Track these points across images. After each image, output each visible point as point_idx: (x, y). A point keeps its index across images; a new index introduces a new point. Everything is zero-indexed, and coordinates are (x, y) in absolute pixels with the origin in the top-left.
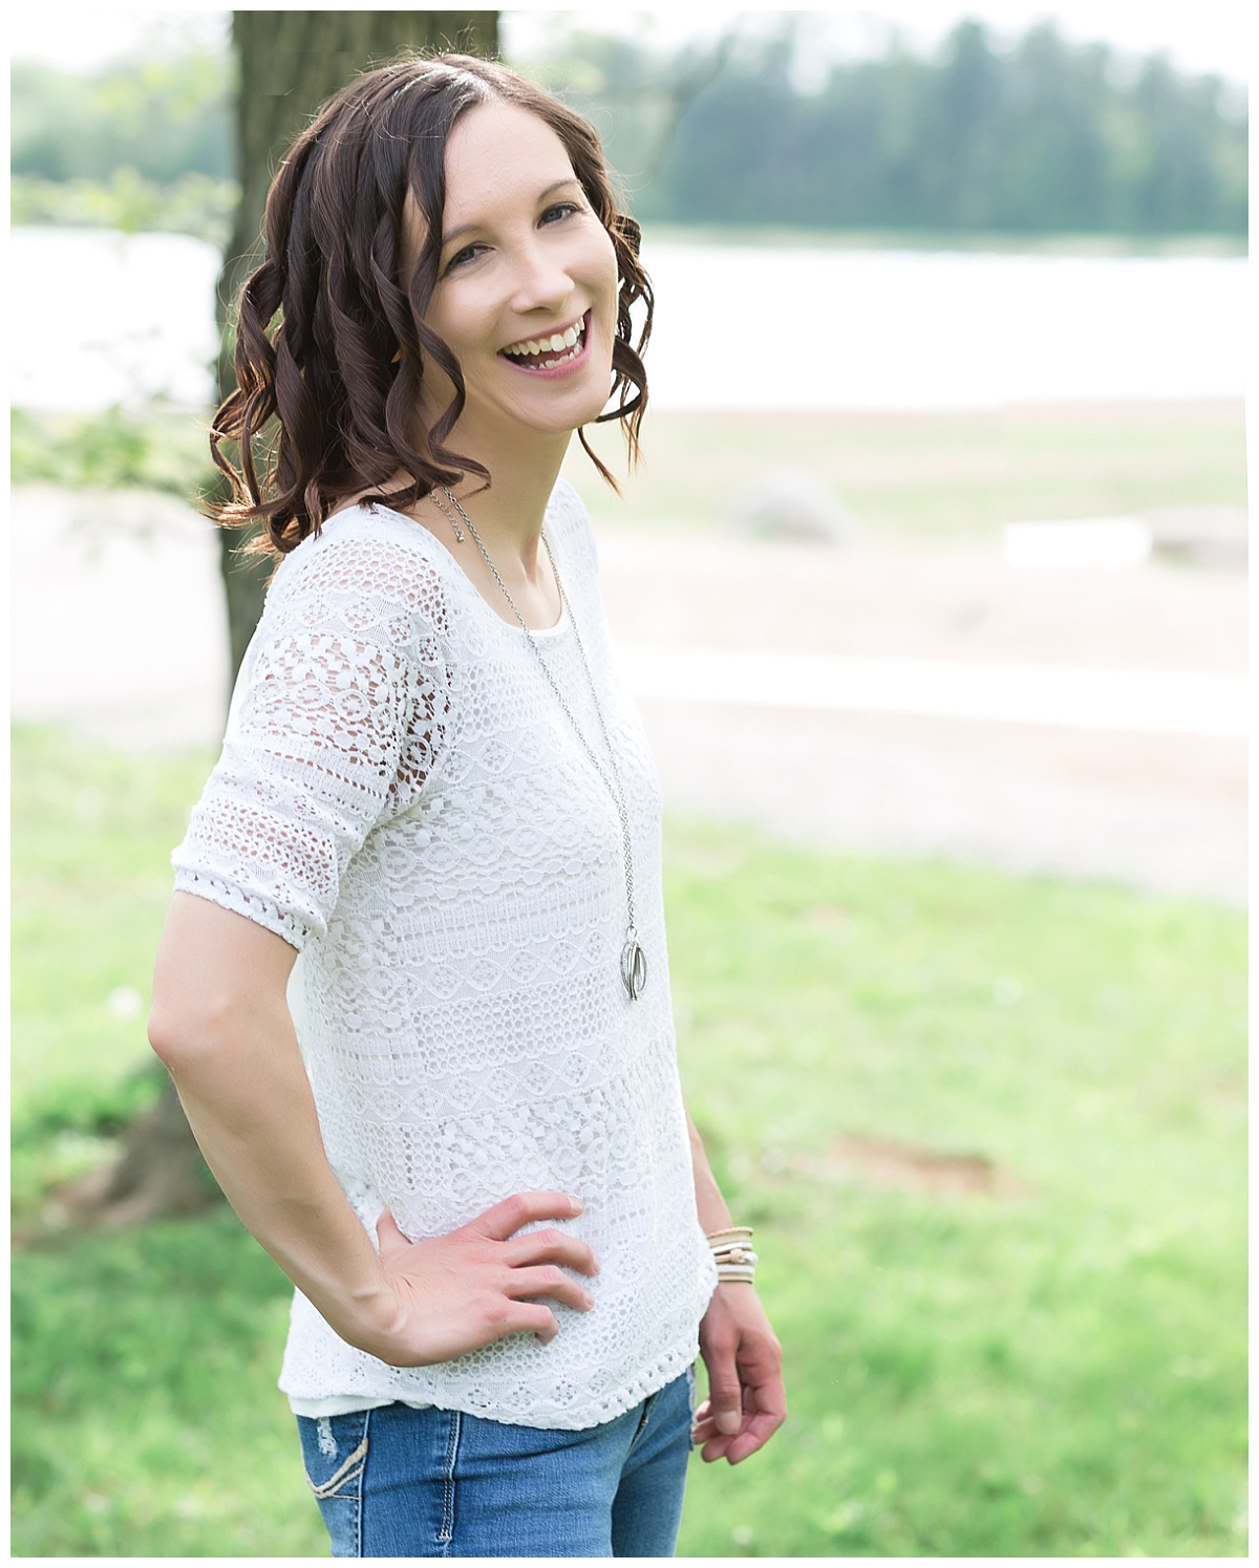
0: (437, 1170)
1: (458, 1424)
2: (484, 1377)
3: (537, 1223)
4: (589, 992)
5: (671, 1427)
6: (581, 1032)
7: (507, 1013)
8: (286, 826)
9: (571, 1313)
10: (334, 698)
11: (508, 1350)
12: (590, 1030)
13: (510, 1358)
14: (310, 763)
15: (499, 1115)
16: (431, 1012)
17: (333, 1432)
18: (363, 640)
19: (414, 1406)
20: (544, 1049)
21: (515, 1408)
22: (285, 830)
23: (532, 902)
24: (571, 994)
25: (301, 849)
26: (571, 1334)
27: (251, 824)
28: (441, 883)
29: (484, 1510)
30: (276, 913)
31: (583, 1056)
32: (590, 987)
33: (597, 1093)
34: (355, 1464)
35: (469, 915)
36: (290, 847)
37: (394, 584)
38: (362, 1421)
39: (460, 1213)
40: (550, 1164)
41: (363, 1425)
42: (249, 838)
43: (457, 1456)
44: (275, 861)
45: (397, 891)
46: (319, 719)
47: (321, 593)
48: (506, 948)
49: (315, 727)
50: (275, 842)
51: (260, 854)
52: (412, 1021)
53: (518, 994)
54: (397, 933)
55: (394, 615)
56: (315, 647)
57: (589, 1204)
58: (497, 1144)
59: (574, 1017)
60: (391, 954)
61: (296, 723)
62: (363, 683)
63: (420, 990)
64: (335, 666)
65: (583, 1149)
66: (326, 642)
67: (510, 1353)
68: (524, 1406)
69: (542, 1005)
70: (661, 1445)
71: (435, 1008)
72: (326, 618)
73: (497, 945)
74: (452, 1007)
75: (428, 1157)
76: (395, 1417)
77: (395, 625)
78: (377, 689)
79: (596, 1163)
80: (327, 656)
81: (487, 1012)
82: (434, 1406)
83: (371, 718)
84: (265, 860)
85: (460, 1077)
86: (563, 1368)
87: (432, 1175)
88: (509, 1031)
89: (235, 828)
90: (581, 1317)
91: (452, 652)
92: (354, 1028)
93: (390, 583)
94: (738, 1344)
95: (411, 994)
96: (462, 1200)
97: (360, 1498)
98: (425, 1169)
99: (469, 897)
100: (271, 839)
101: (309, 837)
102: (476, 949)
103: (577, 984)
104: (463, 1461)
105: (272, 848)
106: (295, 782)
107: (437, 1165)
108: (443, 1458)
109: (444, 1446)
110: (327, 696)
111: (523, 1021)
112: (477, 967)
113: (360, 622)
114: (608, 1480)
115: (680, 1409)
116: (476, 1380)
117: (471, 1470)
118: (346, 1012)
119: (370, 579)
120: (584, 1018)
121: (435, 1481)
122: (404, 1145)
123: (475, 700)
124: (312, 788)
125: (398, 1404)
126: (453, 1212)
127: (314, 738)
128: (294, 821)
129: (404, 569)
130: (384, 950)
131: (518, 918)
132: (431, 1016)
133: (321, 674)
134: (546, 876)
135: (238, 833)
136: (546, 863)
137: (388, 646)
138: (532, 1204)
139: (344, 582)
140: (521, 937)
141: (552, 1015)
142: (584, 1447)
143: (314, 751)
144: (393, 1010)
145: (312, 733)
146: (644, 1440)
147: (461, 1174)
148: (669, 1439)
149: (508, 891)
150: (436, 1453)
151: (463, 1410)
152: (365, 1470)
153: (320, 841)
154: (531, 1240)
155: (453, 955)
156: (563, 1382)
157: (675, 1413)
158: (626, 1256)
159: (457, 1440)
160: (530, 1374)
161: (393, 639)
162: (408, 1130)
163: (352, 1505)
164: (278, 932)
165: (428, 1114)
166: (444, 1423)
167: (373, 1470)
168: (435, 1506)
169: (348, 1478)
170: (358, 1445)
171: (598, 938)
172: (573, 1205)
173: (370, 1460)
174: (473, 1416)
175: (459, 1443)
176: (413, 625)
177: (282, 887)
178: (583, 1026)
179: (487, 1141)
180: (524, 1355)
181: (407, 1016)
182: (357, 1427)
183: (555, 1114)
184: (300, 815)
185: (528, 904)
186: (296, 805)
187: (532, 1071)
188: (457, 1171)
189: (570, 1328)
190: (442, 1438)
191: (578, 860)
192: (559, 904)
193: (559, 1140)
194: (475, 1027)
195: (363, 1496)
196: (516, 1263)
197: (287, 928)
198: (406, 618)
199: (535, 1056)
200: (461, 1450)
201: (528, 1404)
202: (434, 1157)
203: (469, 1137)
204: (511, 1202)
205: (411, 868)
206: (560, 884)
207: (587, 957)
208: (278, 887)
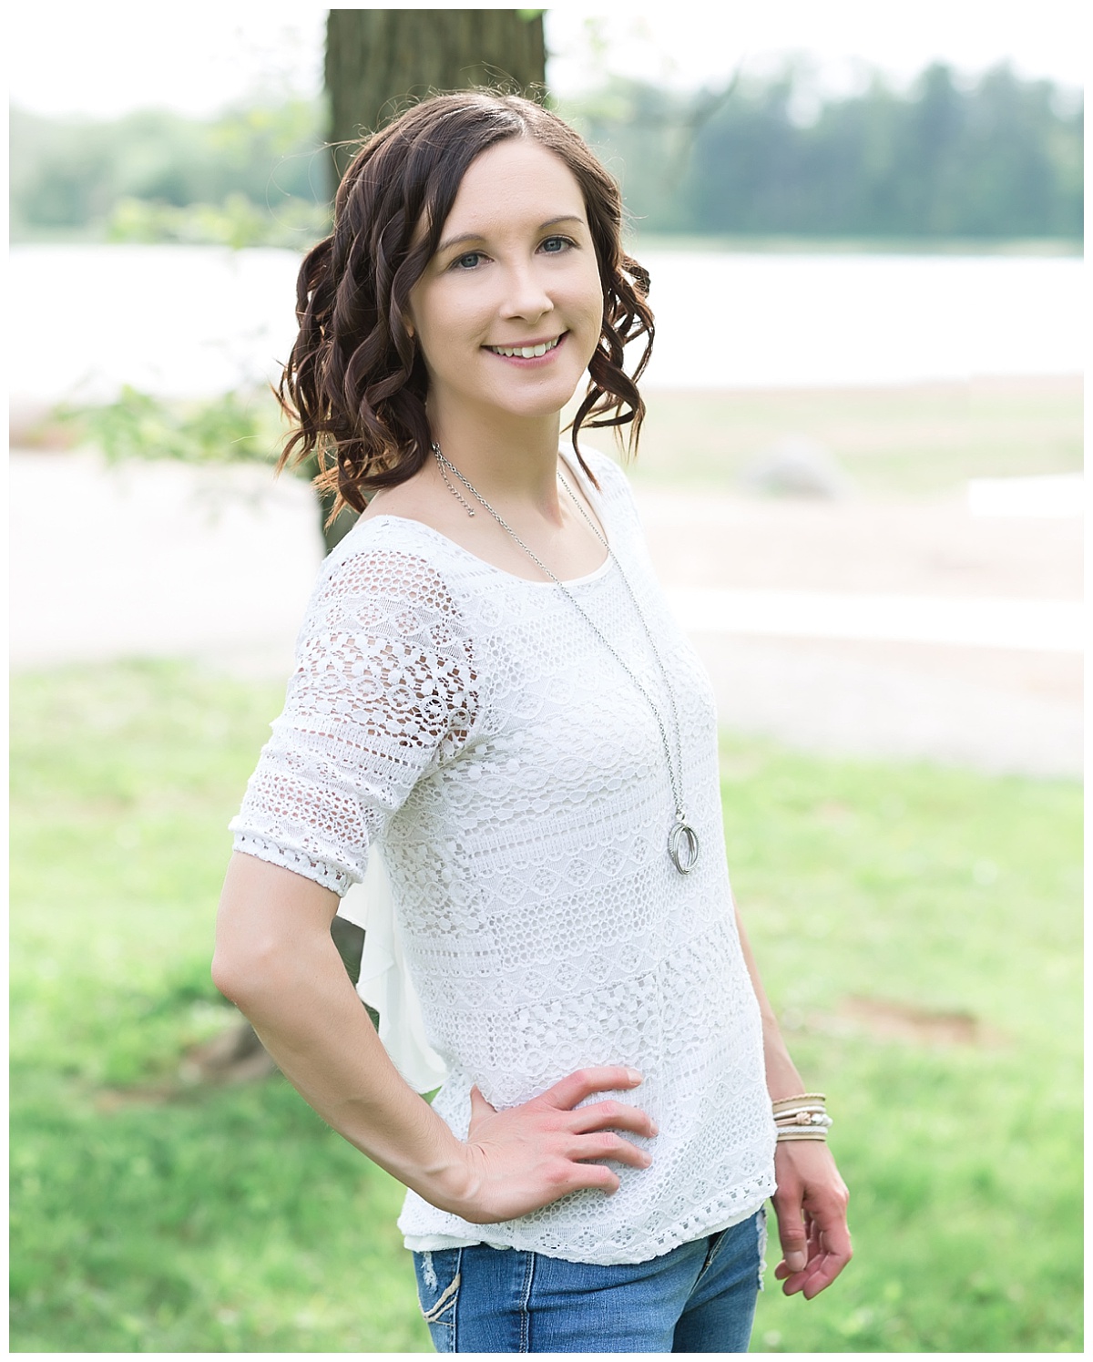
0: (515, 1050)
1: (532, 1263)
2: (554, 1223)
3: (600, 1094)
4: (637, 889)
5: (740, 1268)
6: (633, 925)
7: (568, 913)
8: (312, 789)
9: (631, 1170)
10: (350, 683)
11: (574, 1200)
12: (640, 922)
13: (576, 1207)
14: (331, 736)
15: (565, 1002)
16: (503, 916)
17: (434, 1267)
18: (374, 635)
19: (496, 1248)
20: (601, 942)
21: (581, 1249)
22: (311, 792)
23: (580, 817)
24: (621, 892)
25: (326, 807)
26: (632, 1187)
27: (282, 789)
28: (498, 807)
29: (554, 1337)
30: (308, 862)
31: (635, 946)
32: (638, 885)
33: (649, 977)
34: (450, 1296)
35: (526, 832)
36: (317, 806)
37: (397, 586)
38: (455, 1259)
39: (534, 1086)
40: (613, 1043)
41: (456, 1262)
42: (281, 801)
43: (531, 1291)
44: (304, 818)
45: (463, 817)
46: (338, 700)
47: (339, 599)
48: (560, 858)
49: (335, 707)
50: (303, 803)
51: (290, 813)
52: (488, 924)
53: (576, 896)
54: (468, 852)
55: (400, 612)
56: (334, 642)
57: (648, 1075)
58: (565, 1027)
59: (625, 913)
60: (467, 869)
61: (319, 705)
62: (376, 670)
63: (492, 898)
64: (350, 657)
65: (640, 1026)
66: (342, 639)
67: (576, 1203)
68: (588, 1247)
69: (597, 904)
70: (729, 1282)
71: (506, 913)
72: (342, 619)
73: (553, 855)
74: (520, 911)
75: (506, 1038)
76: (482, 1257)
77: (402, 620)
78: (389, 674)
79: (651, 1037)
80: (343, 650)
81: (550, 913)
82: (512, 1247)
83: (386, 698)
84: (294, 818)
85: (530, 970)
86: (623, 1215)
87: (510, 1054)
88: (571, 929)
89: (271, 794)
90: (641, 1173)
91: (466, 630)
92: (446, 930)
93: (393, 585)
94: (802, 1194)
95: (485, 901)
96: (535, 1075)
97: (454, 1325)
98: (504, 1048)
99: (525, 817)
100: (299, 800)
101: (333, 797)
102: (536, 860)
103: (626, 883)
104: (536, 1296)
105: (301, 808)
106: (320, 753)
107: (514, 1045)
108: (519, 1292)
109: (521, 1282)
110: (345, 682)
111: (581, 919)
112: (538, 876)
113: (370, 620)
114: (667, 1310)
115: (748, 1253)
116: (547, 1226)
117: (543, 1303)
118: (438, 917)
119: (377, 584)
120: (635, 913)
121: (513, 1312)
122: (488, 1028)
123: (499, 663)
124: (334, 757)
125: (483, 1245)
126: (527, 1085)
127: (334, 716)
128: (318, 784)
129: (404, 573)
130: (459, 867)
131: (569, 832)
132: (503, 919)
133: (339, 664)
134: (590, 794)
135: (273, 798)
136: (589, 784)
137: (396, 637)
138: (594, 1077)
139: (356, 588)
140: (573, 847)
141: (606, 912)
142: (642, 1283)
143: (334, 727)
144: (472, 915)
145: (332, 712)
146: (711, 1277)
147: (534, 1053)
148: (736, 1278)
149: (557, 809)
150: (514, 1288)
151: (537, 1251)
152: (458, 1300)
153: (343, 800)
154: (592, 1110)
155: (517, 867)
156: (623, 1227)
157: (744, 1255)
158: (675, 1115)
159: (531, 1278)
160: (593, 1220)
161: (401, 631)
162: (490, 1016)
163: (449, 1331)
164: (312, 878)
165: (505, 1002)
166: (521, 1263)
167: (463, 1302)
168: (513, 1334)
169: (446, 1308)
170: (452, 1280)
171: (642, 841)
172: (632, 1077)
173: (462, 1292)
174: (545, 1256)
175: (533, 1280)
176: (418, 617)
177: (310, 840)
178: (634, 920)
179: (556, 1024)
180: (588, 1205)
181: (483, 920)
182: (452, 1264)
183: (615, 998)
184: (323, 779)
185: (576, 818)
186: (319, 771)
187: (592, 962)
188: (530, 1050)
189: (631, 1183)
190: (519, 1275)
191: (617, 778)
192: (603, 817)
193: (620, 1021)
194: (558, 922)
195: (456, 1323)
196: (579, 1130)
197: (321, 874)
198: (410, 612)
199: (595, 949)
200: (534, 1286)
201: (593, 1245)
202: (511, 1039)
203: (540, 1021)
204: (575, 1076)
205: (470, 797)
206: (603, 800)
207: (633, 858)
208: (306, 840)
